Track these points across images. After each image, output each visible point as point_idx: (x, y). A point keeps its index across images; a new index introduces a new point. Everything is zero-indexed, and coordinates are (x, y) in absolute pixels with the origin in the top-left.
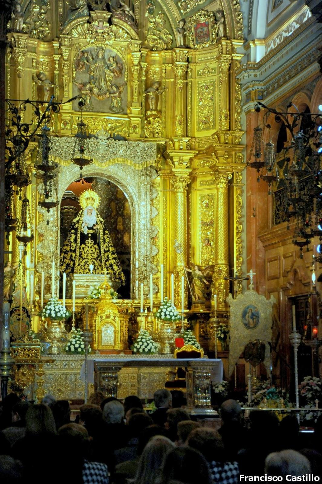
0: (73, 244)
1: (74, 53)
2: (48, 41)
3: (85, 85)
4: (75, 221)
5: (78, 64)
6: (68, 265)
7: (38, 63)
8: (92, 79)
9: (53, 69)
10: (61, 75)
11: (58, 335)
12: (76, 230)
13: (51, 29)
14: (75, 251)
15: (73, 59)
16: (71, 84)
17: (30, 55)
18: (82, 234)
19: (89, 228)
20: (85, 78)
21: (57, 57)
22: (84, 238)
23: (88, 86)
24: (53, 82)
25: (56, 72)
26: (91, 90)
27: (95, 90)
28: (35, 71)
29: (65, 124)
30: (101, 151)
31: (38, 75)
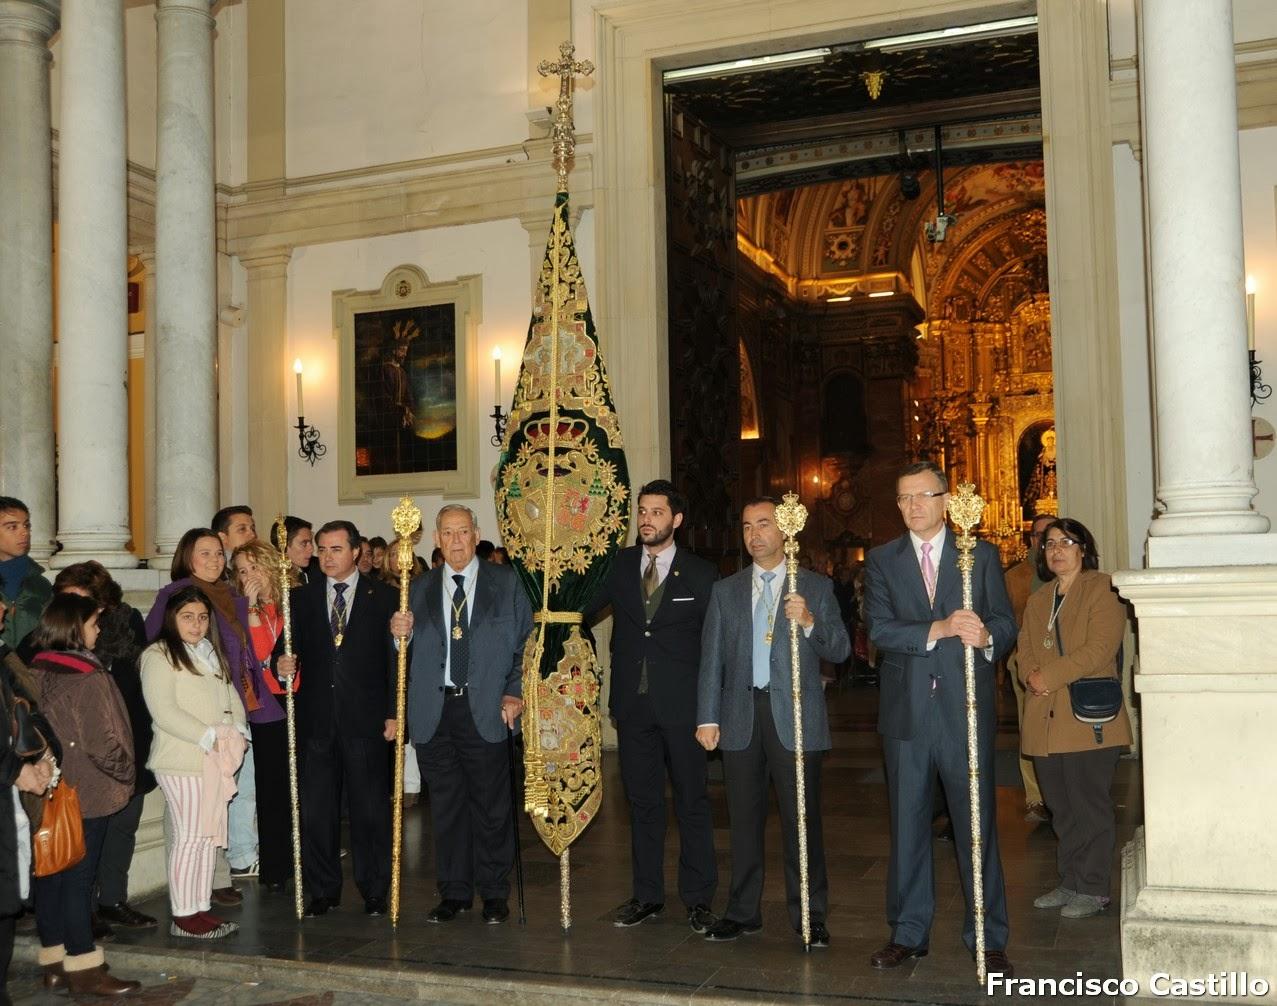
0: (1039, 476)
1: (1022, 328)
2: (1001, 322)
3: (1031, 351)
4: (1040, 456)
5: (1025, 337)
6: (1035, 493)
7: (994, 340)
8: (1038, 347)
9: (1006, 343)
10: (1012, 347)
11: (1006, 550)
12: (1040, 463)
13: (1005, 312)
14: (1040, 481)
15: (1022, 333)
16: (1021, 353)
17: (988, 336)
18: (1045, 466)
19: (1051, 462)
20: (1032, 346)
21: (1008, 334)
22: (1047, 470)
23: (1034, 353)
24: (1006, 353)
25: (1009, 345)
26: (1036, 354)
27: (1039, 355)
28: (992, 347)
29: (1017, 384)
30: (1043, 403)
31: (995, 349)
